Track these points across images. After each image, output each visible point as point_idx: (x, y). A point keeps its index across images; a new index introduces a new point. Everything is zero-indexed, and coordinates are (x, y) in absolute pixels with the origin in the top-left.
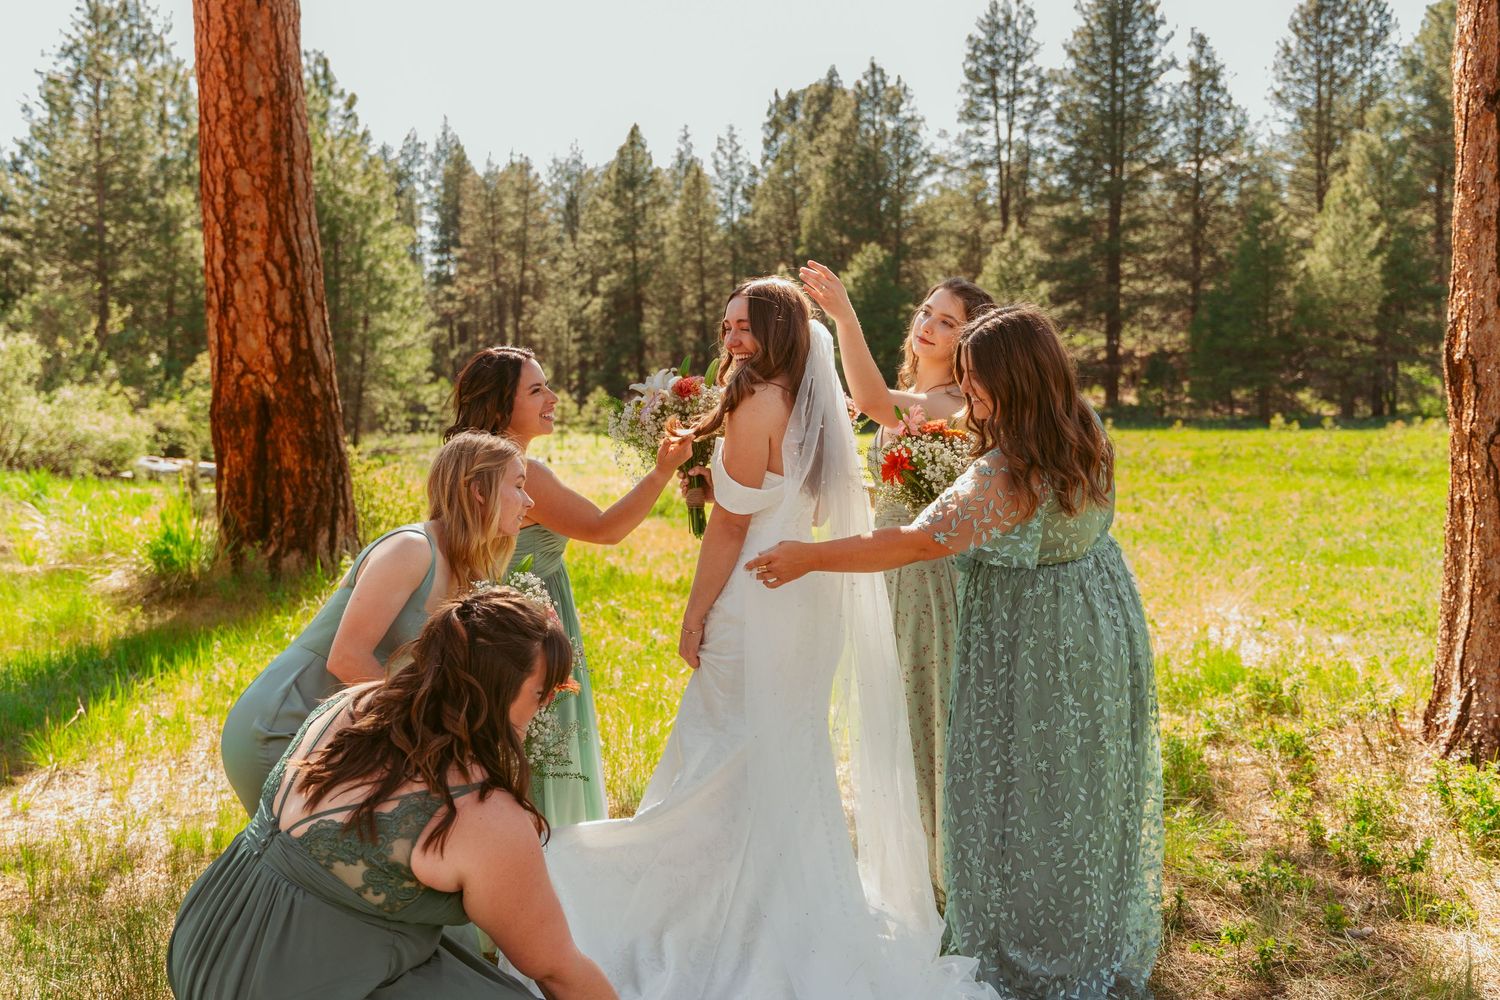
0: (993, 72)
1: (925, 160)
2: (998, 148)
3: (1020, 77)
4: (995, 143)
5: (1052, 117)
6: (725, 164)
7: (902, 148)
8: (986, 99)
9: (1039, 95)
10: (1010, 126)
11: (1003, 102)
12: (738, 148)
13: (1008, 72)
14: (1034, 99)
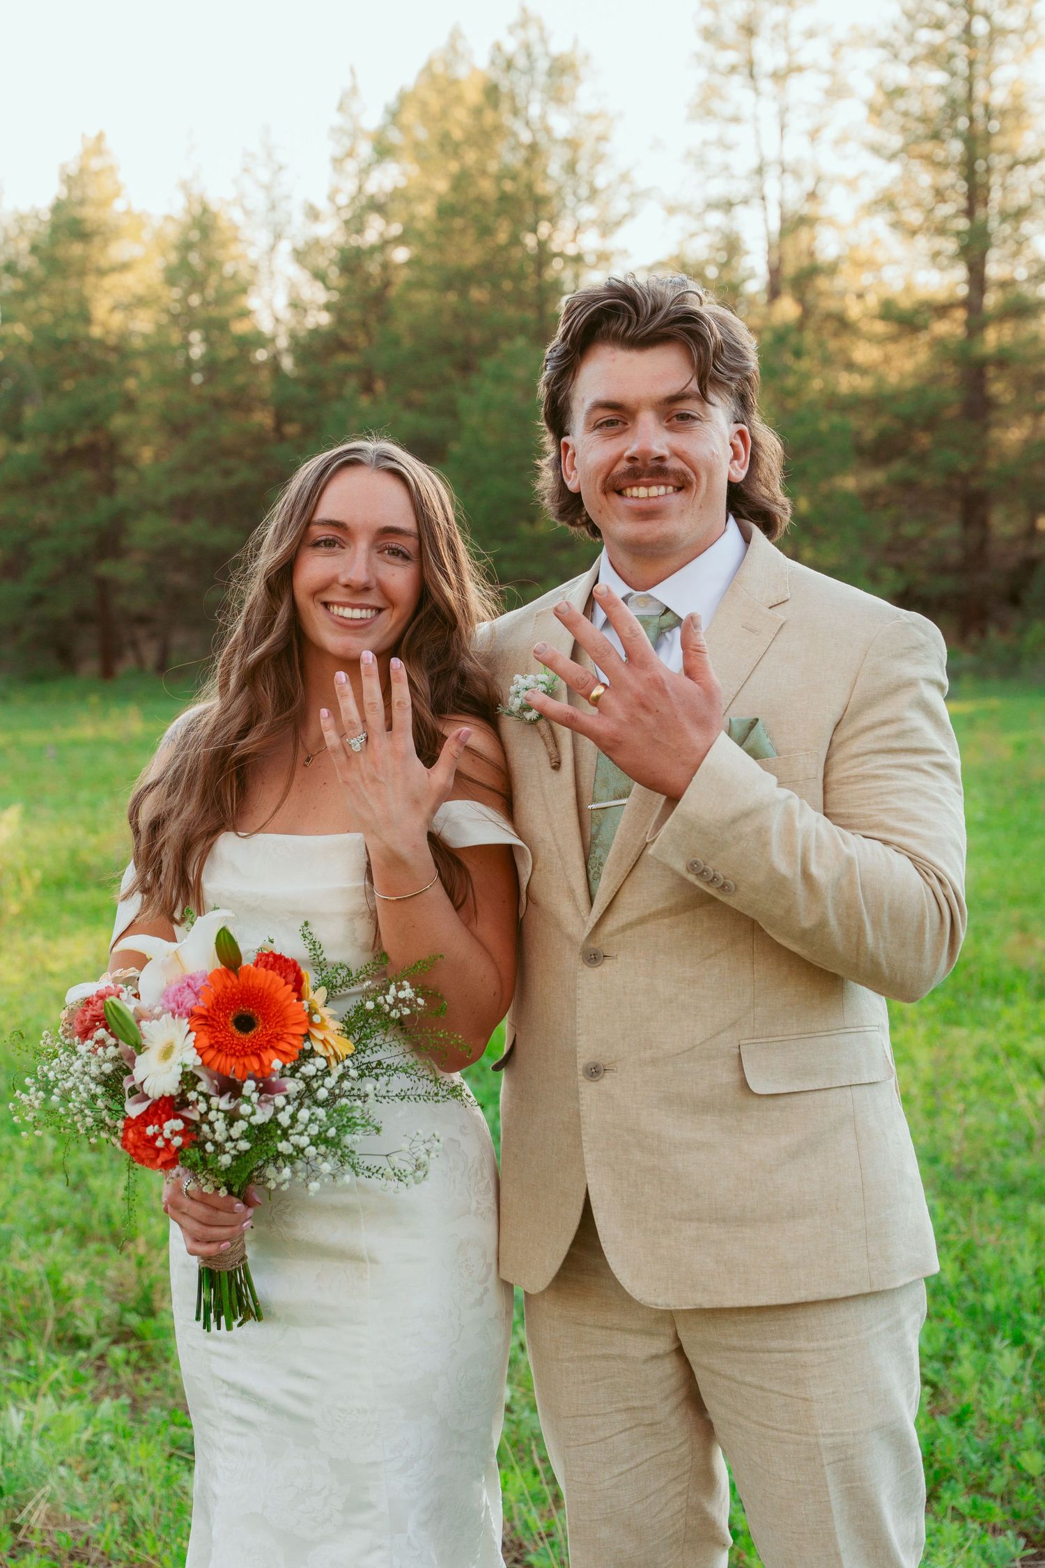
0: (749, 30)
1: (625, 190)
2: (760, 171)
3: (795, 41)
4: (754, 162)
5: (862, 113)
6: (257, 200)
7: (582, 167)
8: (738, 80)
9: (832, 73)
10: (783, 128)
11: (766, 85)
12: (281, 168)
13: (775, 27)
14: (825, 81)
